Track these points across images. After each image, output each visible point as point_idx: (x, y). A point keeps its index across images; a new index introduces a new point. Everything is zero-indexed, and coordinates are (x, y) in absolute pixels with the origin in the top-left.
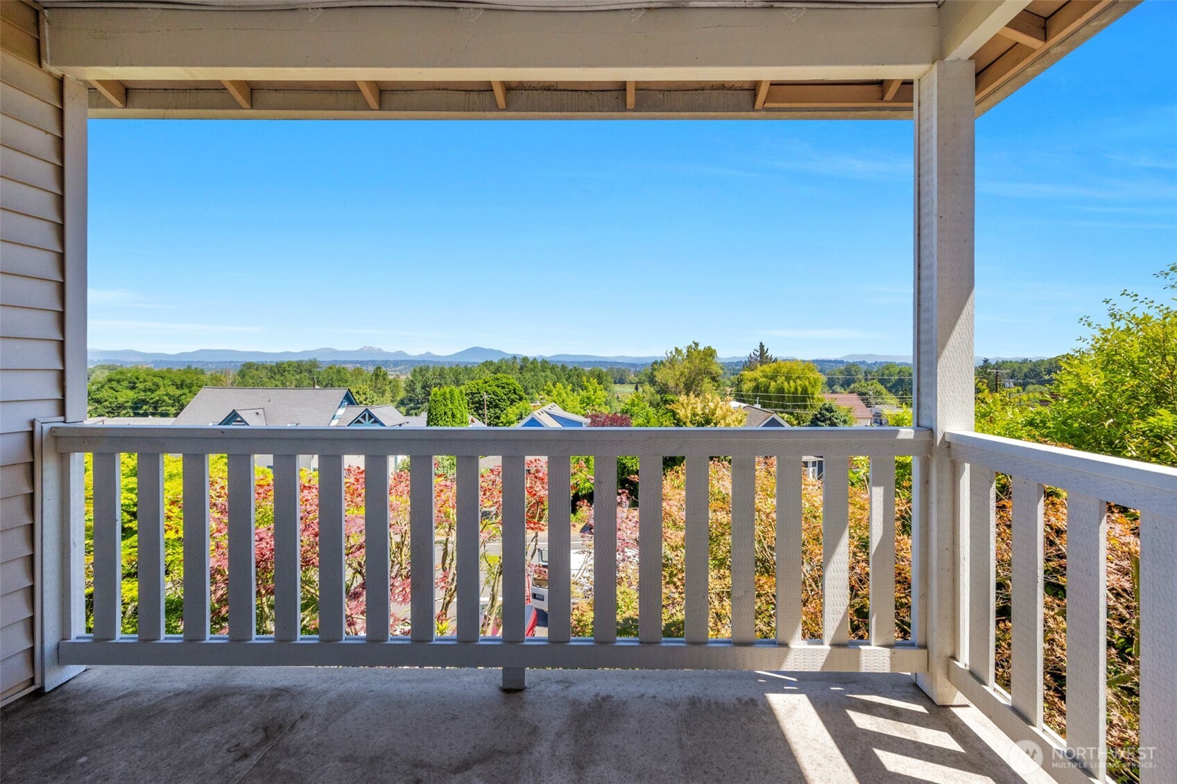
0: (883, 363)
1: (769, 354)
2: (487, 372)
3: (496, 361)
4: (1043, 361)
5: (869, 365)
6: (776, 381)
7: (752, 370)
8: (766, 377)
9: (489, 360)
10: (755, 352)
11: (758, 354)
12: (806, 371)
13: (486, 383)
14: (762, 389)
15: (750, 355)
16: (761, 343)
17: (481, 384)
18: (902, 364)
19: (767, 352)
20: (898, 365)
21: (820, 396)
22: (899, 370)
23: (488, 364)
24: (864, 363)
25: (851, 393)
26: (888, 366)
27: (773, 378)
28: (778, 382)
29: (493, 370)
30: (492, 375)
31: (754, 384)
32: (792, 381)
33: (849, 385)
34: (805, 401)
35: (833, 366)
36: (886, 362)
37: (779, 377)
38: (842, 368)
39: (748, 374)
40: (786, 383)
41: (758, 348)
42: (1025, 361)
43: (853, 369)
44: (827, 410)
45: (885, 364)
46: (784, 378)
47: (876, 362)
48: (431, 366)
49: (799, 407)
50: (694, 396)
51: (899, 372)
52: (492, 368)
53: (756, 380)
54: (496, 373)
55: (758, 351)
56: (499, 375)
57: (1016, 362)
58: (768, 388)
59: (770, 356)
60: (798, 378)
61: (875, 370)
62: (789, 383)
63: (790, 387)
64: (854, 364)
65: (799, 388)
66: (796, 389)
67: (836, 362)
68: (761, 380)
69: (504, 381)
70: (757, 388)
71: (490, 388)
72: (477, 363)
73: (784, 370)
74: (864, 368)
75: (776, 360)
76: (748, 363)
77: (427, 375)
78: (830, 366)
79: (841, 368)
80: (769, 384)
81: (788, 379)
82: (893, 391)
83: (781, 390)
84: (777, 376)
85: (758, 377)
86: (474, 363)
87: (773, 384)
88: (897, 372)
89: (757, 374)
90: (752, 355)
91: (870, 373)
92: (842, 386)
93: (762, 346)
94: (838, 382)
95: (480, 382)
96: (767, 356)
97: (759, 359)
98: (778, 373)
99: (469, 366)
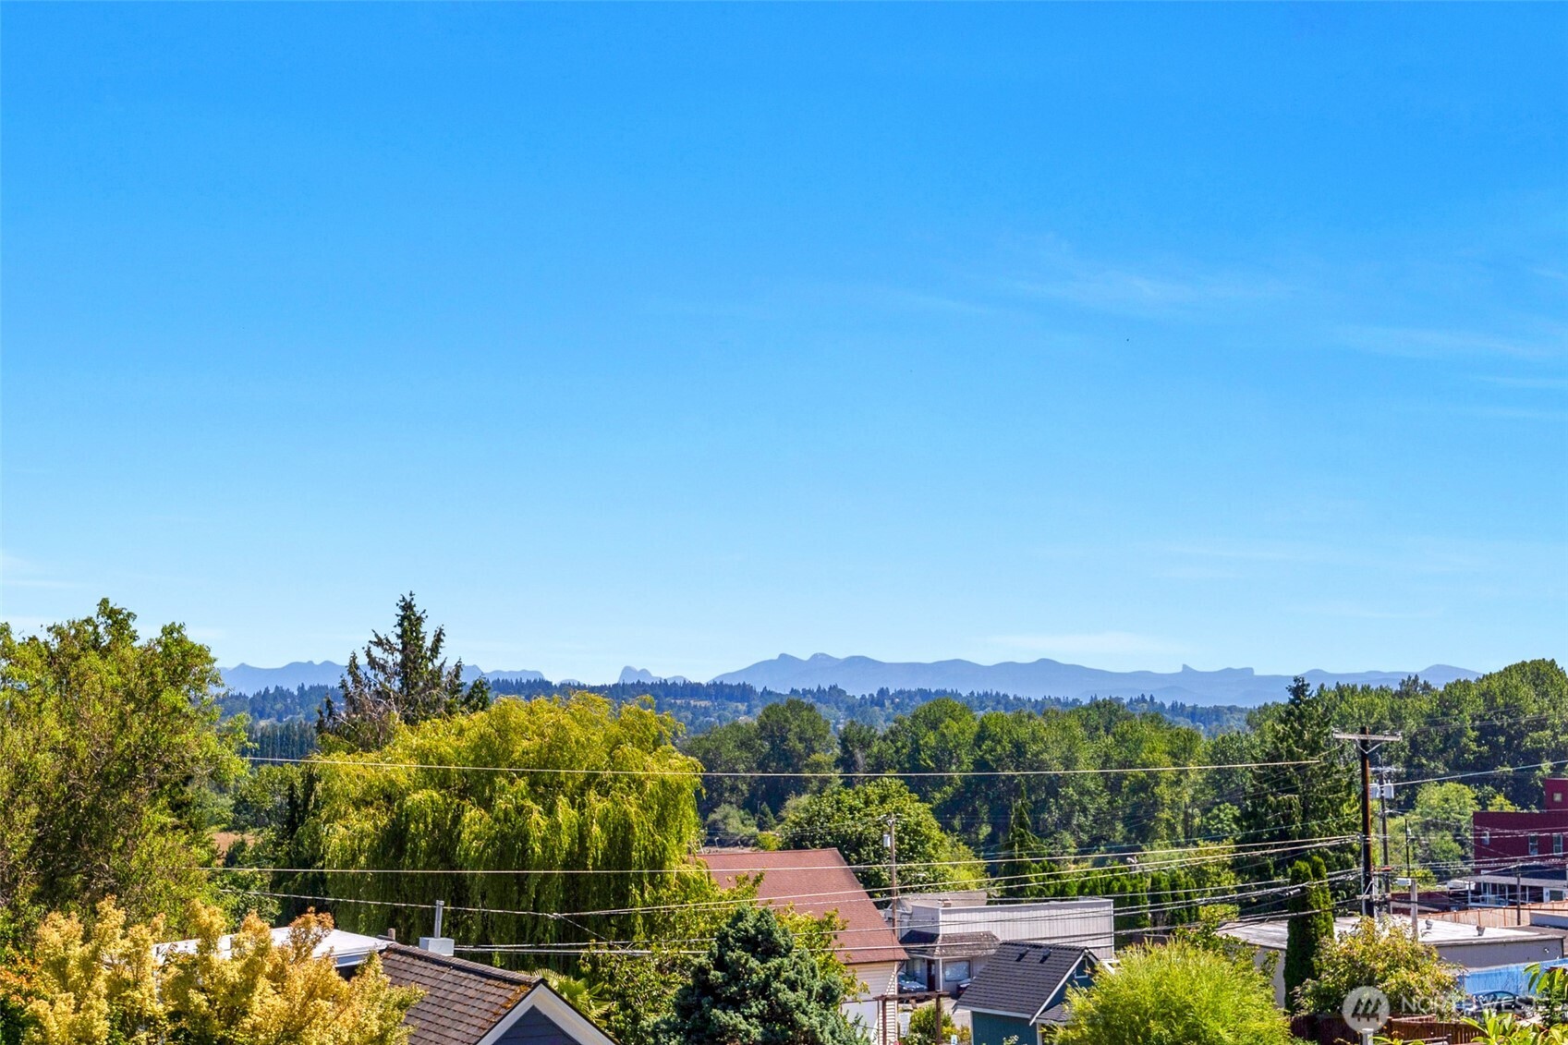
0: (911, 695)
1: (448, 657)
4: (1466, 685)
5: (853, 707)
6: (487, 804)
7: (366, 747)
8: (443, 782)
10: (377, 652)
11: (391, 660)
12: (628, 748)
14: (422, 844)
15: (353, 667)
16: (408, 607)
18: (983, 700)
19: (435, 649)
20: (970, 704)
21: (690, 871)
22: (976, 727)
24: (833, 695)
25: (797, 843)
26: (937, 709)
27: (476, 788)
28: (501, 804)
31: (384, 821)
32: (562, 801)
33: (777, 803)
34: (622, 898)
35: (706, 712)
36: (924, 694)
37: (501, 782)
38: (748, 720)
39: (344, 769)
40: (537, 817)
41: (391, 632)
42: (1411, 687)
43: (794, 726)
44: (750, 943)
45: (920, 704)
46: (522, 783)
47: (883, 692)
49: (600, 928)
51: (980, 738)
53: (390, 796)
55: (390, 648)
57: (1382, 692)
59: (450, 670)
60: (591, 780)
61: (882, 728)
62: (550, 811)
63: (556, 828)
64: (796, 704)
65: (596, 829)
66: (582, 836)
67: (720, 691)
70: (394, 841)
73: (523, 746)
74: (839, 721)
75: (477, 696)
76: (341, 708)
78: (695, 710)
79: (742, 719)
80: (457, 820)
81: (543, 788)
82: (957, 823)
83: (509, 845)
84: (490, 777)
85: (401, 783)
87: (472, 814)
88: (969, 736)
89: (394, 766)
90: (362, 660)
91: (865, 745)
92: (749, 806)
93: (409, 619)
94: (734, 789)
96: (437, 674)
97: (396, 684)
98: (496, 759)
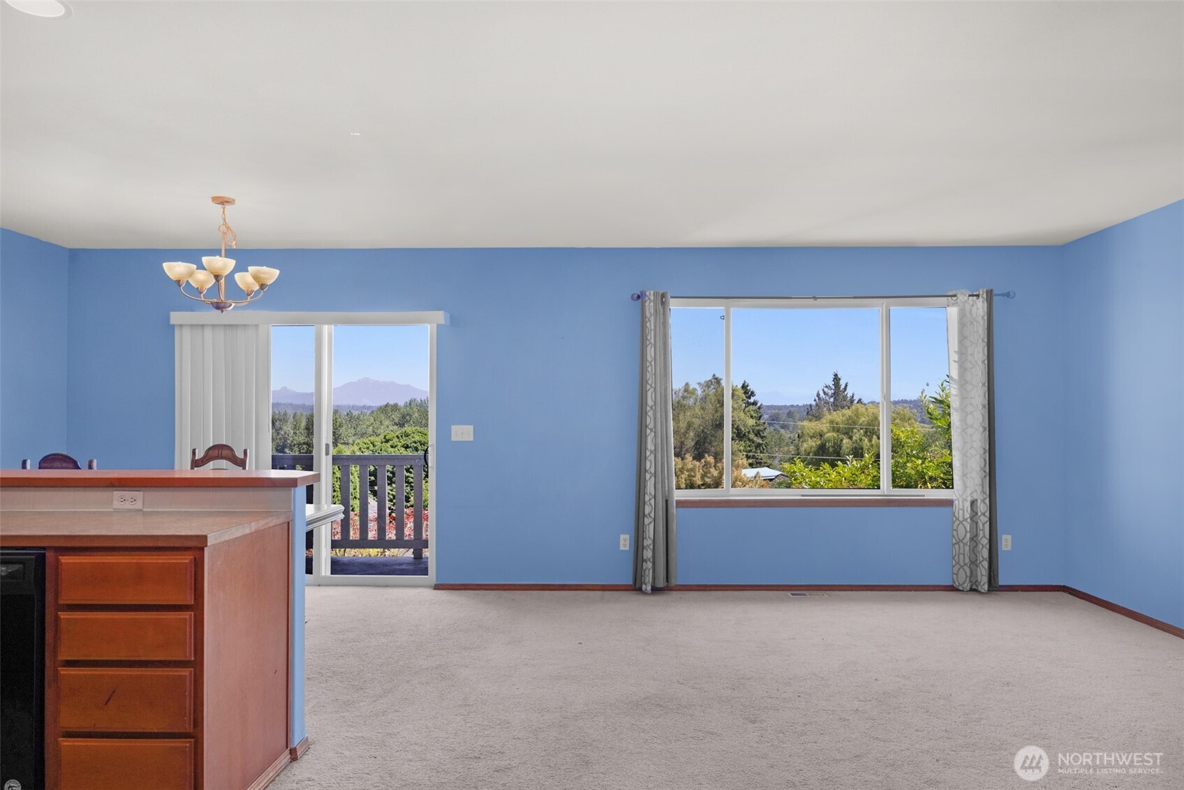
2: (387, 423)
3: (401, 404)
6: (851, 438)
7: (817, 419)
8: (836, 430)
9: (392, 403)
10: (826, 390)
11: (830, 392)
13: (387, 441)
14: (831, 450)
15: (818, 395)
16: (836, 375)
17: (378, 444)
19: (845, 389)
23: (386, 410)
27: (848, 432)
28: (854, 438)
29: (397, 421)
30: (395, 427)
31: (819, 442)
37: (855, 431)
39: (809, 426)
40: (866, 440)
41: (831, 383)
46: (862, 431)
48: (290, 413)
50: (691, 458)
52: (396, 416)
53: (821, 435)
54: (402, 425)
55: (830, 388)
56: (408, 429)
58: (840, 447)
59: (849, 395)
62: (870, 441)
68: (830, 435)
69: (417, 438)
71: (392, 450)
72: (369, 407)
73: (863, 419)
75: (855, 404)
76: (814, 408)
77: (285, 428)
80: (841, 442)
84: (852, 429)
85: (826, 430)
86: (364, 407)
87: (846, 441)
89: (823, 426)
90: (822, 394)
93: (836, 379)
95: (378, 440)
96: (846, 396)
97: (832, 400)
98: (854, 423)
99: (355, 413)
